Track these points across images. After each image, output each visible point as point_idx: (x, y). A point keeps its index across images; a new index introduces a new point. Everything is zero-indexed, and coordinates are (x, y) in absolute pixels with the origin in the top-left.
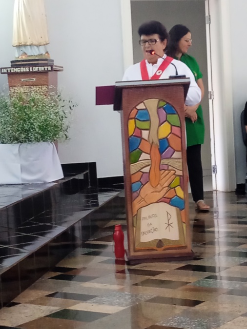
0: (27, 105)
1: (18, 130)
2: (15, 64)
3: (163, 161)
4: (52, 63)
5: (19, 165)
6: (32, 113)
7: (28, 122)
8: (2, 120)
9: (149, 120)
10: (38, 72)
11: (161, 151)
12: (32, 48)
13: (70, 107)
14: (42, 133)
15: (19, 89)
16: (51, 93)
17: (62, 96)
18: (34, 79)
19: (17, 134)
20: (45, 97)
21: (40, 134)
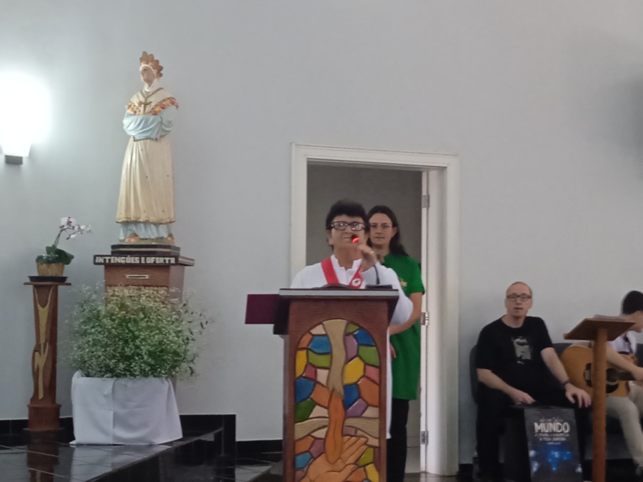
0: (133, 316)
1: (114, 357)
2: (118, 250)
3: (350, 422)
4: (176, 251)
5: (112, 413)
6: (140, 330)
7: (132, 343)
8: (90, 339)
9: (329, 353)
10: (155, 266)
11: (347, 405)
12: (148, 228)
13: (202, 325)
14: (152, 363)
15: (122, 291)
16: (173, 300)
17: (190, 305)
18: (147, 277)
19: (112, 363)
20: (162, 306)
21: (149, 365)
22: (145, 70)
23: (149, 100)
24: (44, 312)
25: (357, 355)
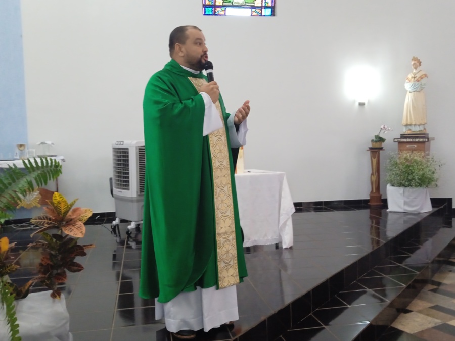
2: (403, 136)
4: (427, 136)
5: (403, 201)
8: (394, 173)
10: (419, 142)
12: (416, 127)
13: (440, 166)
18: (416, 146)
22: (414, 64)
23: (416, 76)
24: (375, 161)
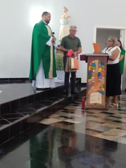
2: (59, 46)
9: (95, 66)
11: (98, 76)
15: (59, 54)
22: (64, 10)
23: (65, 16)
25: (101, 67)
